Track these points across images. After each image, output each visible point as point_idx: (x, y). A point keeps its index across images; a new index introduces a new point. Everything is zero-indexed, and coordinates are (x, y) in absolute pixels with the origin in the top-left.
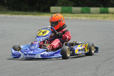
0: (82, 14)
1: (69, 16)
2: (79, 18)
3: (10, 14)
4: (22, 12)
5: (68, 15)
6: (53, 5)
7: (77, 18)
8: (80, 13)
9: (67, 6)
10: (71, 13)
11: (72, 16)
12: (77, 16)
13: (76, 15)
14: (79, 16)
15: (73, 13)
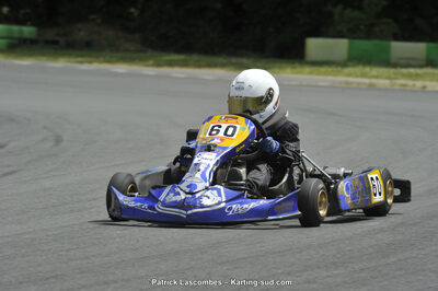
0: (429, 70)
1: (376, 77)
2: (419, 84)
3: (151, 62)
4: (195, 57)
5: (375, 71)
6: (317, 33)
7: (410, 83)
8: (421, 66)
9: (369, 35)
10: (387, 62)
11: (389, 78)
12: (410, 76)
13: (404, 71)
14: (417, 77)
15: (395, 66)
